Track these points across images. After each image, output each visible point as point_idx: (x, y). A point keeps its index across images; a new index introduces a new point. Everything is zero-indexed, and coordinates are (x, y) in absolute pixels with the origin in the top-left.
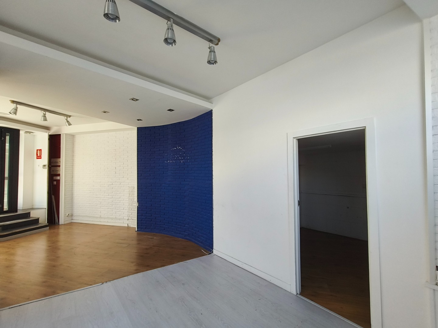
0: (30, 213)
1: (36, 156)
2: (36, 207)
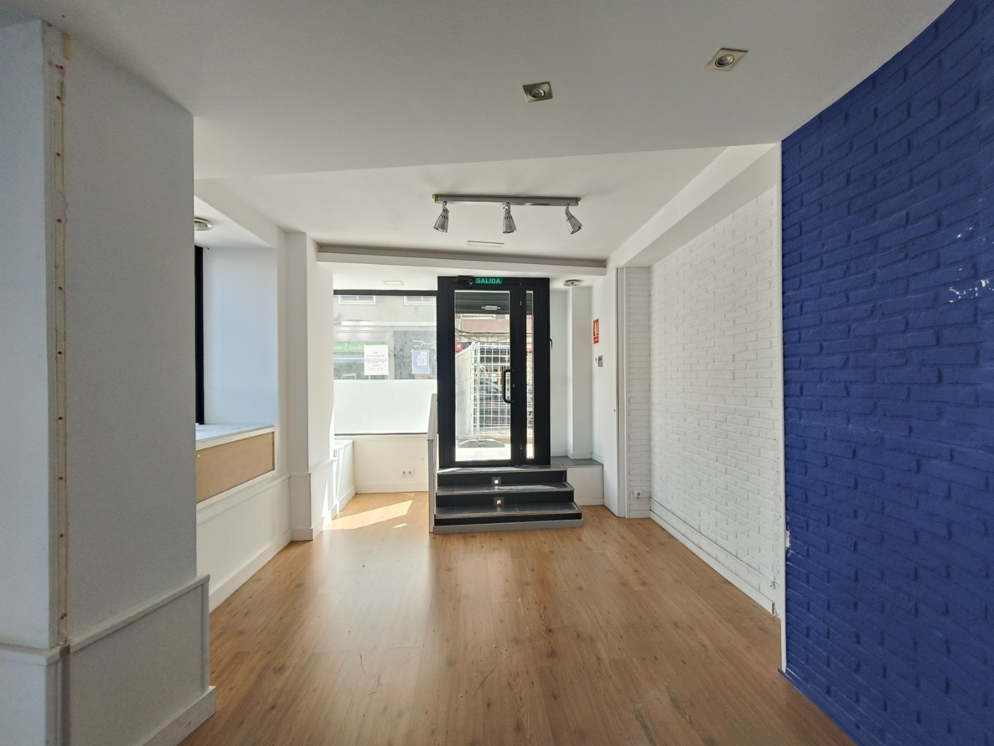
0: (566, 471)
1: (593, 337)
2: (595, 458)
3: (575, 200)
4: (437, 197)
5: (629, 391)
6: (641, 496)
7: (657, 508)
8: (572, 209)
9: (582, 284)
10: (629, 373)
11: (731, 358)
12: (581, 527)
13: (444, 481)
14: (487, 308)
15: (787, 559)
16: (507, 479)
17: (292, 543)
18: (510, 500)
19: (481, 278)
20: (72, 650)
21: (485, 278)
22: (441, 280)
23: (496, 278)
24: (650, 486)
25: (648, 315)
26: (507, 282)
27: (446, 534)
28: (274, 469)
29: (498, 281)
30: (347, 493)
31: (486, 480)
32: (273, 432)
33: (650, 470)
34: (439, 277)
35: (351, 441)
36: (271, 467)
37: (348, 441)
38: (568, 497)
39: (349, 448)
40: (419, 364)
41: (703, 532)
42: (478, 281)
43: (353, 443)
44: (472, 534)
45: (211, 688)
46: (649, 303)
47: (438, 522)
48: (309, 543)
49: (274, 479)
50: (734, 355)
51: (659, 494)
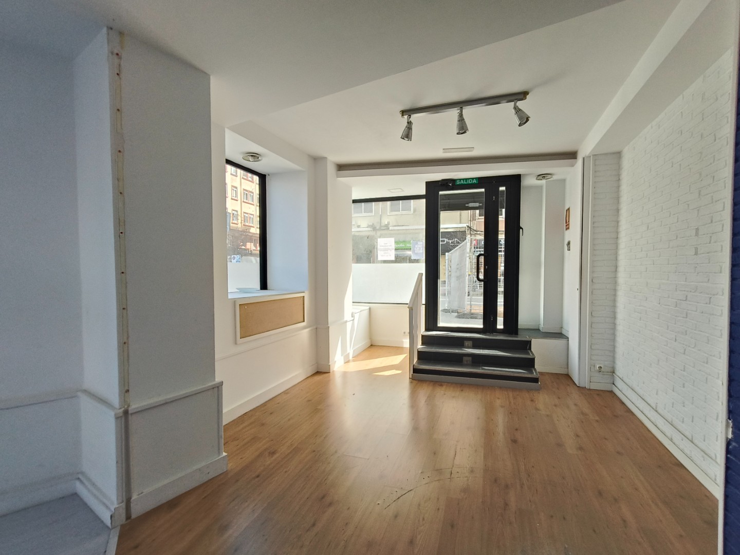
0: (531, 341)
1: (565, 224)
2: (564, 332)
3: (523, 95)
4: (403, 112)
5: (592, 272)
6: (602, 370)
7: (619, 383)
8: (520, 104)
9: (554, 178)
10: (593, 255)
11: (694, 232)
12: (538, 390)
13: (426, 340)
14: (471, 205)
15: (728, 451)
16: (477, 344)
17: (318, 373)
18: (478, 360)
19: (460, 180)
20: (130, 412)
21: (463, 179)
22: (429, 185)
23: (473, 179)
24: (614, 362)
25: (617, 199)
26: (482, 182)
27: (421, 381)
28: (304, 321)
29: (475, 181)
30: (363, 343)
31: (459, 342)
32: (304, 297)
33: (614, 347)
34: (427, 183)
35: (368, 308)
36: (302, 320)
37: (366, 307)
38: (529, 364)
39: (366, 313)
40: (416, 251)
41: (660, 411)
42: (458, 183)
43: (370, 309)
44: (440, 384)
45: (225, 454)
46: (618, 187)
47: (416, 371)
48: (326, 375)
49: (305, 328)
50: (697, 229)
51: (621, 369)
